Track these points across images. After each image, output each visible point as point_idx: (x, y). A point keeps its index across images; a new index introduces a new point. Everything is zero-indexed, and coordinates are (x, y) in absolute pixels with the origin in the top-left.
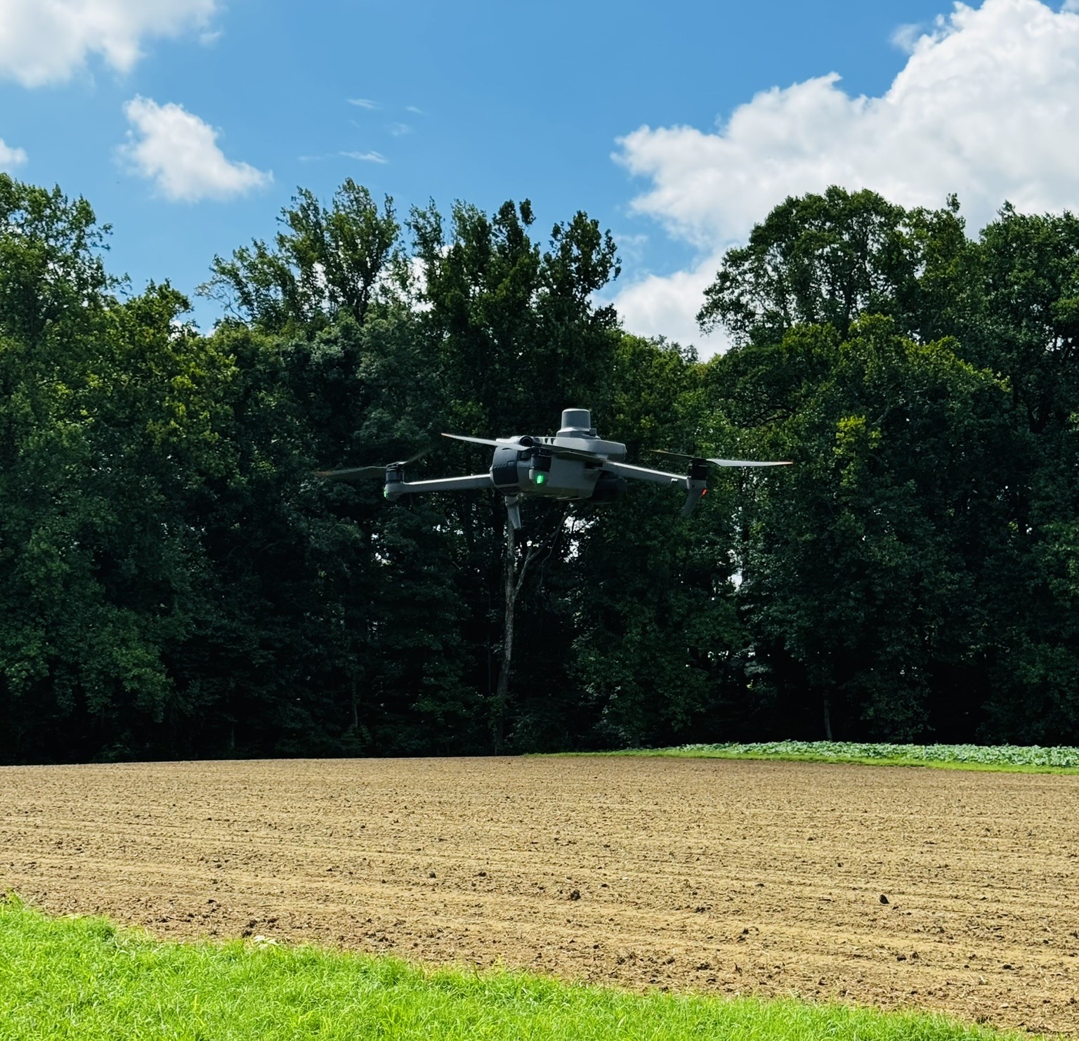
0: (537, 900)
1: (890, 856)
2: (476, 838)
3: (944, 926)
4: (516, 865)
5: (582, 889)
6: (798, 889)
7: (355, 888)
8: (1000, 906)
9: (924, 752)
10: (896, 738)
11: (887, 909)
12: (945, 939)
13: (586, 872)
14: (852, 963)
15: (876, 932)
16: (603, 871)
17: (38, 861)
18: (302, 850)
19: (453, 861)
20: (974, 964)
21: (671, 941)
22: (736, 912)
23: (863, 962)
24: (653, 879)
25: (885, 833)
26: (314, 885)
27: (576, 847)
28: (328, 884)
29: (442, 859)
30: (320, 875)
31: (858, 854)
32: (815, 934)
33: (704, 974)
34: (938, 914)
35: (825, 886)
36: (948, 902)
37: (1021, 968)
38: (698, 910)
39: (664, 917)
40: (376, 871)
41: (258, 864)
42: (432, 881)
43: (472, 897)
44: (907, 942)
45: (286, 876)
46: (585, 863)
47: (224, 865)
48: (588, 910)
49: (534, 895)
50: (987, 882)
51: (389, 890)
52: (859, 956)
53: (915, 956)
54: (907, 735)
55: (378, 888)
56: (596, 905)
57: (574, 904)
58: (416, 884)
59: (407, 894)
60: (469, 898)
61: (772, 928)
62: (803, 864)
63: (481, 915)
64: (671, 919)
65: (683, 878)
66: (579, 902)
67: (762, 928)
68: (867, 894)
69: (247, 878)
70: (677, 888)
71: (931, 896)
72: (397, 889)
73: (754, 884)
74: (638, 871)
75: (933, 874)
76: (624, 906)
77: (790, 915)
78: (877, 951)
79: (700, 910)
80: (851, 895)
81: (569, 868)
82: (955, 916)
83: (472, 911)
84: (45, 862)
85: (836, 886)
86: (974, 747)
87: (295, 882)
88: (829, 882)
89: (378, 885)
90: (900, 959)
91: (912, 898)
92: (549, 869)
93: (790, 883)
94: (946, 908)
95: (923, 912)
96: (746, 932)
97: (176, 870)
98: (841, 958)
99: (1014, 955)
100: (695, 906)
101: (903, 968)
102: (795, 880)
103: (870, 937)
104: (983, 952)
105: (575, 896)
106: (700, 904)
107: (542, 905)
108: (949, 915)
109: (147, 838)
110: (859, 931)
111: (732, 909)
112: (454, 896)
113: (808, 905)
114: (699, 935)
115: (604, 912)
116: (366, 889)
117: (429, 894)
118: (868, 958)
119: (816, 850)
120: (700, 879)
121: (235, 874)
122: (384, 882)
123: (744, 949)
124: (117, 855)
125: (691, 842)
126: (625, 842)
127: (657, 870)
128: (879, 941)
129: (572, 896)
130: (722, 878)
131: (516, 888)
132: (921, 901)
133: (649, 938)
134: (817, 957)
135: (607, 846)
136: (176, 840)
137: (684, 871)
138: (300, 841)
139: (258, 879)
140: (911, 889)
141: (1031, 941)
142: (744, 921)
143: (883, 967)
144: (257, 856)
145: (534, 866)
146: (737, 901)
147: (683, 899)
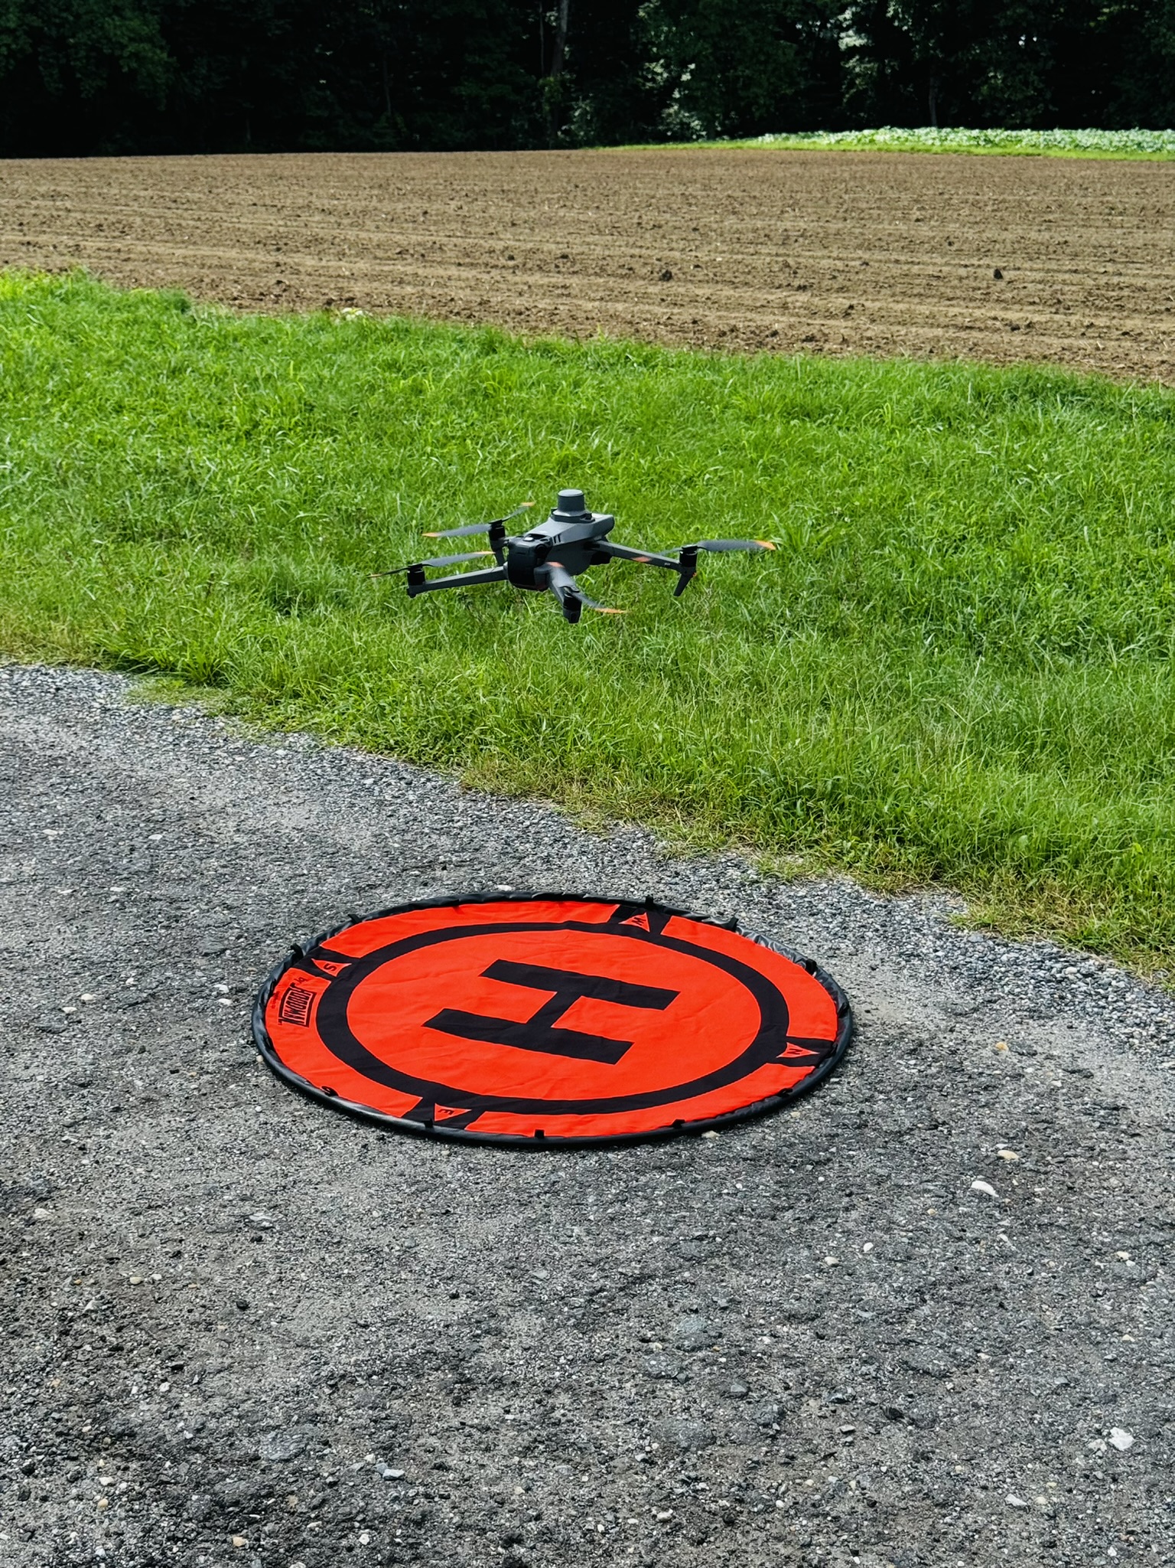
0: (626, 281)
1: (1005, 235)
2: (550, 223)
3: (1061, 298)
4: (598, 248)
5: (674, 270)
6: (905, 267)
7: (429, 271)
8: (1122, 279)
9: (1041, 139)
10: (1011, 122)
11: (1001, 284)
12: (1062, 310)
13: (677, 254)
14: (963, 334)
15: (988, 305)
16: (694, 254)
17: (82, 244)
18: (363, 235)
19: (530, 245)
20: (1090, 332)
21: (772, 317)
22: (841, 289)
23: (975, 333)
24: (748, 259)
25: (999, 214)
26: (386, 268)
27: (661, 231)
28: (400, 267)
29: (518, 244)
30: (389, 259)
31: (970, 234)
32: (924, 309)
33: (809, 346)
34: (1055, 287)
35: (934, 263)
36: (1067, 276)
37: (1140, 334)
38: (800, 288)
39: (763, 296)
40: (449, 254)
41: (320, 247)
42: (511, 263)
43: (558, 280)
44: (1021, 315)
45: (353, 259)
46: (674, 245)
47: (285, 248)
48: (682, 290)
49: (622, 277)
50: (1109, 256)
51: (466, 273)
52: (971, 328)
53: (1029, 326)
54: (1024, 118)
55: (453, 271)
56: (690, 286)
57: (666, 285)
58: (495, 267)
59: (486, 277)
60: (553, 280)
61: (878, 304)
62: (910, 244)
63: (569, 295)
64: (770, 298)
65: (780, 259)
66: (672, 283)
67: (868, 304)
68: (979, 270)
69: (310, 262)
70: (776, 268)
71: (1048, 271)
72: (474, 272)
73: (858, 263)
74: (732, 252)
75: (1051, 249)
76: (720, 286)
77: (898, 290)
78: (990, 323)
79: (802, 288)
80: (963, 272)
81: (656, 251)
82: (1074, 288)
83: (559, 291)
84: (91, 244)
85: (947, 264)
86: (1100, 132)
87: (362, 265)
88: (939, 260)
89: (453, 268)
90: (1013, 329)
91: (1029, 273)
92: (637, 251)
93: (897, 261)
94: (1064, 282)
95: (1041, 286)
96: (851, 307)
97: (233, 253)
98: (951, 331)
99: (1134, 323)
100: (796, 283)
101: (1017, 338)
102: (902, 258)
103: (983, 311)
104: (1101, 322)
105: (667, 277)
106: (802, 282)
107: (631, 286)
108: (1066, 288)
109: (192, 223)
110: (971, 305)
111: (836, 286)
112: (537, 278)
113: (917, 281)
114: (802, 311)
115: (699, 292)
116: (441, 272)
117: (510, 277)
118: (980, 330)
119: (924, 231)
120: (800, 260)
121: (297, 258)
122: (460, 264)
123: (850, 324)
124: (165, 238)
125: (788, 225)
126: (715, 226)
127: (752, 250)
128: (992, 314)
129: (664, 276)
130: (823, 257)
131: (602, 269)
132: (1039, 276)
133: (749, 315)
134: (926, 329)
135: (695, 229)
136: (225, 225)
137: (781, 251)
138: (361, 226)
139: (324, 263)
140: (1027, 265)
141: (1153, 309)
142: (849, 298)
143: (996, 337)
144: (317, 240)
145: (621, 249)
146: (840, 278)
147: (782, 278)
